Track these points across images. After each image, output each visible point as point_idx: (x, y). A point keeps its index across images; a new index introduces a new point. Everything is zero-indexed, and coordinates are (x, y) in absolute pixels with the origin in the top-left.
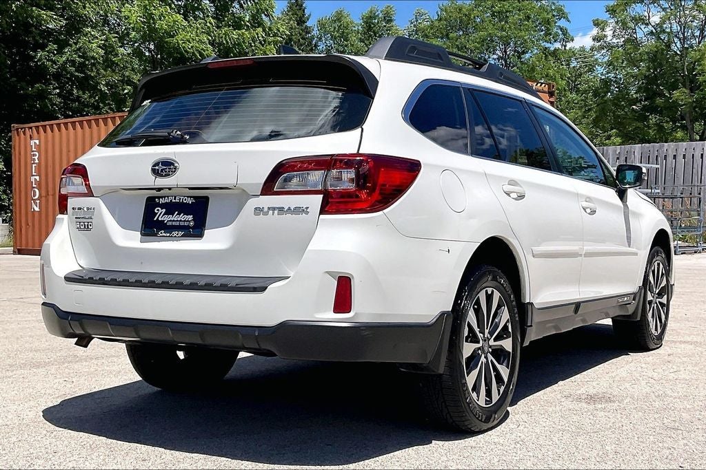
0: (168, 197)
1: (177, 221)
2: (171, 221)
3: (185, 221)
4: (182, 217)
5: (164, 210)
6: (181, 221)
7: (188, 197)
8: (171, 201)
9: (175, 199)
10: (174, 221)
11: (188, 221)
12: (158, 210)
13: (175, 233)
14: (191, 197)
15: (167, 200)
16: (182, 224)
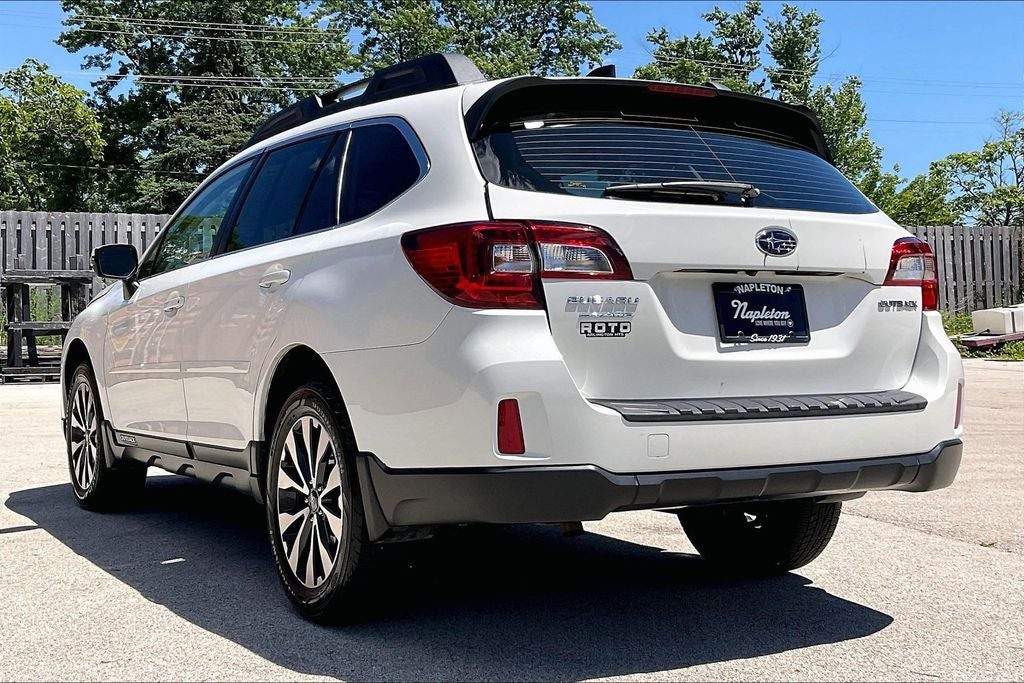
0: (748, 284)
1: (769, 319)
2: (759, 319)
3: (779, 319)
4: (774, 314)
5: (746, 304)
6: (774, 319)
7: (777, 285)
8: (754, 289)
9: (759, 287)
10: (764, 319)
11: (784, 320)
12: (736, 303)
13: (774, 337)
14: (781, 285)
15: (747, 290)
16: (777, 323)
